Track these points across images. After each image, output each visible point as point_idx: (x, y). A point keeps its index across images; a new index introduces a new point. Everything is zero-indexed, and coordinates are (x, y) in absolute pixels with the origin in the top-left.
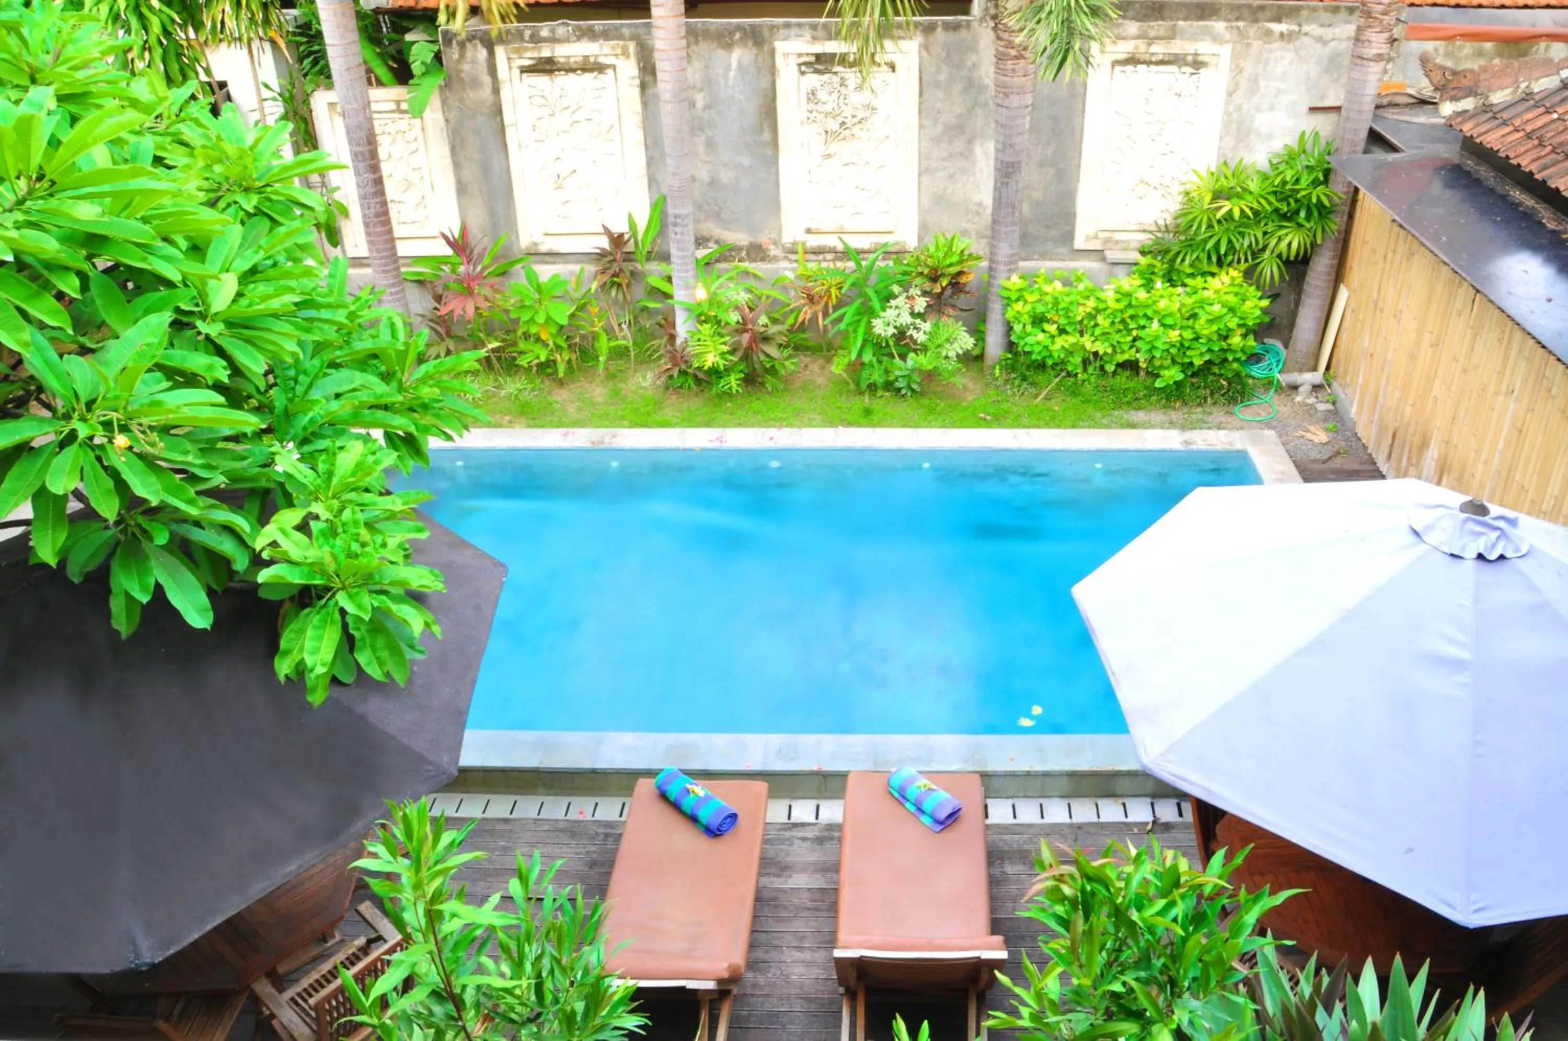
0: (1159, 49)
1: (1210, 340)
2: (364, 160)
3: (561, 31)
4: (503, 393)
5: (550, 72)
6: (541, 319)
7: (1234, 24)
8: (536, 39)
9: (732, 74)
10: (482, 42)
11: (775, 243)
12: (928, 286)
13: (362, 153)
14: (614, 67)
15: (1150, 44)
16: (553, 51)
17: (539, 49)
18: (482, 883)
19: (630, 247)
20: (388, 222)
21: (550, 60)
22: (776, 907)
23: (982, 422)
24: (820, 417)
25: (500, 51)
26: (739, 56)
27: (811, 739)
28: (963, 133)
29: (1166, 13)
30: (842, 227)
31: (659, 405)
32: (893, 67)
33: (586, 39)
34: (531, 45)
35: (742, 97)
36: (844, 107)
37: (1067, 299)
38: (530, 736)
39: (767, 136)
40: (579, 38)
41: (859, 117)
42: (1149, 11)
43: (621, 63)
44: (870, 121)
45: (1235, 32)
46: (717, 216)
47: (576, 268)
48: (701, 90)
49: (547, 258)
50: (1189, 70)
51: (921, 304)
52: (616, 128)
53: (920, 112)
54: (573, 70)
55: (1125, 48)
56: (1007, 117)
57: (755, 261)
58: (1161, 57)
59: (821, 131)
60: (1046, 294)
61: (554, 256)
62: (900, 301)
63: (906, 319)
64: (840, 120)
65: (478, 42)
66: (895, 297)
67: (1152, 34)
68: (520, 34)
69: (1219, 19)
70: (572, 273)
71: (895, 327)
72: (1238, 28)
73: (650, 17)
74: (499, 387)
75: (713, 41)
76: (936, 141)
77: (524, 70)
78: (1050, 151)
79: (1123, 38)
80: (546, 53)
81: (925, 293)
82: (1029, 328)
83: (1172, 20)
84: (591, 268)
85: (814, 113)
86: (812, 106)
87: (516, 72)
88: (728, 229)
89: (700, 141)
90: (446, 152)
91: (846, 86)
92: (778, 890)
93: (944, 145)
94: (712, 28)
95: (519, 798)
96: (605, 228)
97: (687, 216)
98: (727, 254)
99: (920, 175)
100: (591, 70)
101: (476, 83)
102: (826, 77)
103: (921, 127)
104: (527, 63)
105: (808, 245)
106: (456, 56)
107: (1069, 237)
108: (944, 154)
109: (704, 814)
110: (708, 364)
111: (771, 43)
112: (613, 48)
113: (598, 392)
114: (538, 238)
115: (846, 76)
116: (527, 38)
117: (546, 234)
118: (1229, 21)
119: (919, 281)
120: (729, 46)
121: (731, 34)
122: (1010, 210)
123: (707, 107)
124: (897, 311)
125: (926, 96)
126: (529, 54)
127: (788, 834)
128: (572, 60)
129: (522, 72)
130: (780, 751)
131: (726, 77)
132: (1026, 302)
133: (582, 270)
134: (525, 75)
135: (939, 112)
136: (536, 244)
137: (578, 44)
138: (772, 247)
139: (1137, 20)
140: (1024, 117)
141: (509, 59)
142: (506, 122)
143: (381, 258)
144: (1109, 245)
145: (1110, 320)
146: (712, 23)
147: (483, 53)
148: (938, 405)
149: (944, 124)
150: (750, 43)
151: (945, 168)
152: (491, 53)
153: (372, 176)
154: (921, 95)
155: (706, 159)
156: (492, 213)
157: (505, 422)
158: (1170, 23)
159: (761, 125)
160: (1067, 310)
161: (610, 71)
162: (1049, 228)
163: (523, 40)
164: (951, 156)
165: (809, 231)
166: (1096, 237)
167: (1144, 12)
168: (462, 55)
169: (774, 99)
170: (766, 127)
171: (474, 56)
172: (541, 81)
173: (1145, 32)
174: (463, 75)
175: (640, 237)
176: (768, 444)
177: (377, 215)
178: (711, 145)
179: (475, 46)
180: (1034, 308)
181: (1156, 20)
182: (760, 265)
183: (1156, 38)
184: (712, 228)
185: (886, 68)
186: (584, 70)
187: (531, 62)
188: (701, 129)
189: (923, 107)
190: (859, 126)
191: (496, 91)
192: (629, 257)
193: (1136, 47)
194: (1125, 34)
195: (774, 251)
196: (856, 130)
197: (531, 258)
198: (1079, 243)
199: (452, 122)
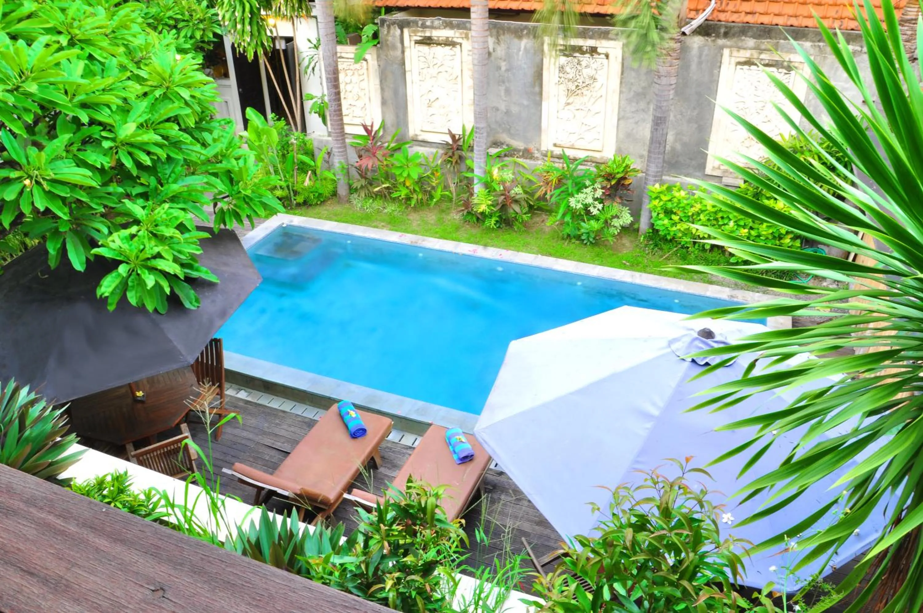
0: (765, 56)
1: (767, 238)
2: (331, 82)
3: (437, 23)
4: (386, 211)
5: (429, 44)
6: (405, 174)
7: (817, 44)
8: (424, 26)
9: (521, 53)
10: (398, 26)
11: (538, 150)
12: (605, 183)
13: (330, 78)
14: (461, 45)
15: (760, 53)
16: (431, 33)
17: (424, 32)
18: (260, 437)
19: (461, 143)
20: (341, 115)
21: (430, 38)
22: (381, 483)
23: (623, 266)
24: (537, 249)
25: (406, 31)
26: (525, 43)
27: (436, 407)
28: (645, 98)
29: (773, 34)
30: (573, 145)
31: (457, 229)
32: (607, 56)
33: (448, 28)
34: (421, 29)
35: (525, 66)
36: (578, 77)
37: (685, 202)
38: (311, 375)
39: (537, 89)
40: (445, 28)
41: (587, 83)
42: (762, 33)
43: (465, 43)
44: (592, 86)
45: (817, 49)
46: (508, 131)
47: (434, 150)
48: (505, 60)
49: (422, 143)
50: (785, 71)
51: (599, 193)
52: (459, 78)
53: (621, 83)
54: (440, 44)
55: (744, 55)
56: (659, 90)
57: (526, 158)
58: (767, 62)
59: (565, 89)
60: (675, 197)
61: (424, 143)
62: (588, 190)
63: (590, 200)
64: (576, 84)
65: (396, 26)
66: (586, 187)
67: (763, 47)
68: (416, 23)
69: (807, 40)
70: (432, 153)
71: (582, 204)
72: (819, 46)
73: (469, 17)
74: (384, 208)
75: (512, 33)
76: (629, 101)
77: (417, 42)
78: (695, 113)
79: (745, 49)
80: (428, 34)
81: (603, 188)
82: (661, 216)
83: (776, 39)
84: (441, 151)
85: (563, 79)
86: (561, 75)
87: (413, 43)
88: (513, 139)
89: (502, 88)
90: (378, 82)
91: (580, 65)
92: (386, 475)
93: (634, 104)
94: (512, 27)
95: (297, 404)
96: (449, 130)
97: (482, 128)
98: (511, 153)
99: (619, 120)
100: (449, 45)
101: (394, 47)
102: (570, 58)
103: (621, 92)
104: (419, 38)
105: (555, 153)
106: (386, 32)
107: (703, 166)
108: (633, 109)
109: (351, 425)
110: (481, 210)
111: (542, 38)
112: (461, 34)
113: (432, 217)
114: (418, 132)
115: (581, 59)
116: (420, 25)
117: (422, 131)
118: (814, 42)
119: (600, 179)
120: (520, 37)
121: (522, 30)
122: (658, 145)
123: (507, 70)
124: (585, 196)
125: (625, 75)
126: (420, 34)
127: (405, 451)
128: (441, 39)
129: (416, 43)
130: (418, 410)
131: (518, 54)
132: (661, 200)
133: (437, 152)
134: (417, 45)
135: (632, 84)
136: (416, 135)
137: (444, 30)
138: (536, 152)
139: (754, 38)
140: (669, 91)
141: (410, 36)
142: (407, 69)
143: (336, 133)
144: (726, 174)
145: (707, 218)
146: (512, 24)
147: (398, 32)
148: (604, 252)
149: (635, 92)
150: (531, 37)
151: (633, 117)
152: (402, 32)
153: (334, 91)
154: (622, 73)
155: (505, 99)
156: (397, 117)
157: (380, 226)
158: (775, 41)
159: (535, 83)
160: (684, 208)
161: (458, 46)
162: (691, 159)
163: (417, 26)
164: (637, 111)
165: (555, 145)
166: (719, 168)
167: (759, 33)
168: (388, 32)
169: (542, 69)
170: (537, 84)
171: (394, 33)
172: (424, 49)
173: (758, 45)
174: (388, 43)
175: (466, 138)
176: (498, 257)
177: (335, 111)
178: (508, 91)
179: (395, 27)
180: (665, 204)
181: (766, 39)
182: (528, 161)
183: (765, 50)
184: (504, 137)
185: (603, 56)
186: (446, 45)
187: (421, 38)
188: (503, 82)
189: (623, 81)
190: (586, 88)
191: (403, 52)
192: (459, 148)
193: (752, 55)
194: (745, 46)
195: (537, 154)
196: (584, 91)
197: (414, 142)
198: (708, 171)
199: (382, 66)
